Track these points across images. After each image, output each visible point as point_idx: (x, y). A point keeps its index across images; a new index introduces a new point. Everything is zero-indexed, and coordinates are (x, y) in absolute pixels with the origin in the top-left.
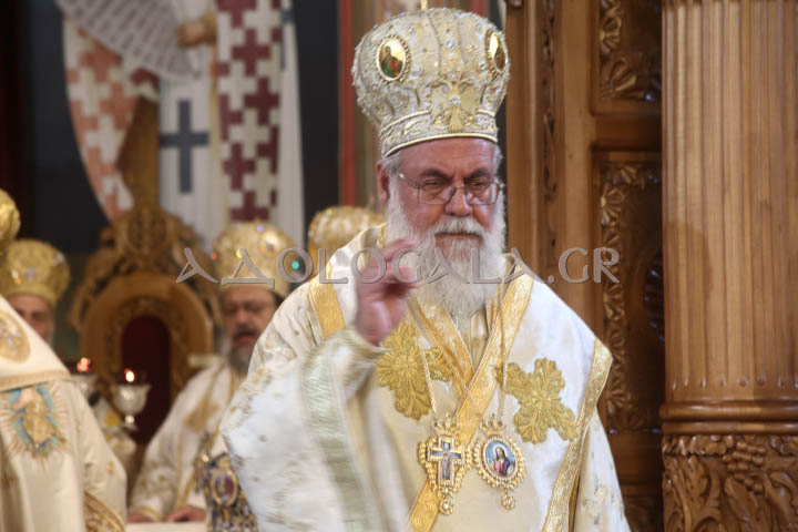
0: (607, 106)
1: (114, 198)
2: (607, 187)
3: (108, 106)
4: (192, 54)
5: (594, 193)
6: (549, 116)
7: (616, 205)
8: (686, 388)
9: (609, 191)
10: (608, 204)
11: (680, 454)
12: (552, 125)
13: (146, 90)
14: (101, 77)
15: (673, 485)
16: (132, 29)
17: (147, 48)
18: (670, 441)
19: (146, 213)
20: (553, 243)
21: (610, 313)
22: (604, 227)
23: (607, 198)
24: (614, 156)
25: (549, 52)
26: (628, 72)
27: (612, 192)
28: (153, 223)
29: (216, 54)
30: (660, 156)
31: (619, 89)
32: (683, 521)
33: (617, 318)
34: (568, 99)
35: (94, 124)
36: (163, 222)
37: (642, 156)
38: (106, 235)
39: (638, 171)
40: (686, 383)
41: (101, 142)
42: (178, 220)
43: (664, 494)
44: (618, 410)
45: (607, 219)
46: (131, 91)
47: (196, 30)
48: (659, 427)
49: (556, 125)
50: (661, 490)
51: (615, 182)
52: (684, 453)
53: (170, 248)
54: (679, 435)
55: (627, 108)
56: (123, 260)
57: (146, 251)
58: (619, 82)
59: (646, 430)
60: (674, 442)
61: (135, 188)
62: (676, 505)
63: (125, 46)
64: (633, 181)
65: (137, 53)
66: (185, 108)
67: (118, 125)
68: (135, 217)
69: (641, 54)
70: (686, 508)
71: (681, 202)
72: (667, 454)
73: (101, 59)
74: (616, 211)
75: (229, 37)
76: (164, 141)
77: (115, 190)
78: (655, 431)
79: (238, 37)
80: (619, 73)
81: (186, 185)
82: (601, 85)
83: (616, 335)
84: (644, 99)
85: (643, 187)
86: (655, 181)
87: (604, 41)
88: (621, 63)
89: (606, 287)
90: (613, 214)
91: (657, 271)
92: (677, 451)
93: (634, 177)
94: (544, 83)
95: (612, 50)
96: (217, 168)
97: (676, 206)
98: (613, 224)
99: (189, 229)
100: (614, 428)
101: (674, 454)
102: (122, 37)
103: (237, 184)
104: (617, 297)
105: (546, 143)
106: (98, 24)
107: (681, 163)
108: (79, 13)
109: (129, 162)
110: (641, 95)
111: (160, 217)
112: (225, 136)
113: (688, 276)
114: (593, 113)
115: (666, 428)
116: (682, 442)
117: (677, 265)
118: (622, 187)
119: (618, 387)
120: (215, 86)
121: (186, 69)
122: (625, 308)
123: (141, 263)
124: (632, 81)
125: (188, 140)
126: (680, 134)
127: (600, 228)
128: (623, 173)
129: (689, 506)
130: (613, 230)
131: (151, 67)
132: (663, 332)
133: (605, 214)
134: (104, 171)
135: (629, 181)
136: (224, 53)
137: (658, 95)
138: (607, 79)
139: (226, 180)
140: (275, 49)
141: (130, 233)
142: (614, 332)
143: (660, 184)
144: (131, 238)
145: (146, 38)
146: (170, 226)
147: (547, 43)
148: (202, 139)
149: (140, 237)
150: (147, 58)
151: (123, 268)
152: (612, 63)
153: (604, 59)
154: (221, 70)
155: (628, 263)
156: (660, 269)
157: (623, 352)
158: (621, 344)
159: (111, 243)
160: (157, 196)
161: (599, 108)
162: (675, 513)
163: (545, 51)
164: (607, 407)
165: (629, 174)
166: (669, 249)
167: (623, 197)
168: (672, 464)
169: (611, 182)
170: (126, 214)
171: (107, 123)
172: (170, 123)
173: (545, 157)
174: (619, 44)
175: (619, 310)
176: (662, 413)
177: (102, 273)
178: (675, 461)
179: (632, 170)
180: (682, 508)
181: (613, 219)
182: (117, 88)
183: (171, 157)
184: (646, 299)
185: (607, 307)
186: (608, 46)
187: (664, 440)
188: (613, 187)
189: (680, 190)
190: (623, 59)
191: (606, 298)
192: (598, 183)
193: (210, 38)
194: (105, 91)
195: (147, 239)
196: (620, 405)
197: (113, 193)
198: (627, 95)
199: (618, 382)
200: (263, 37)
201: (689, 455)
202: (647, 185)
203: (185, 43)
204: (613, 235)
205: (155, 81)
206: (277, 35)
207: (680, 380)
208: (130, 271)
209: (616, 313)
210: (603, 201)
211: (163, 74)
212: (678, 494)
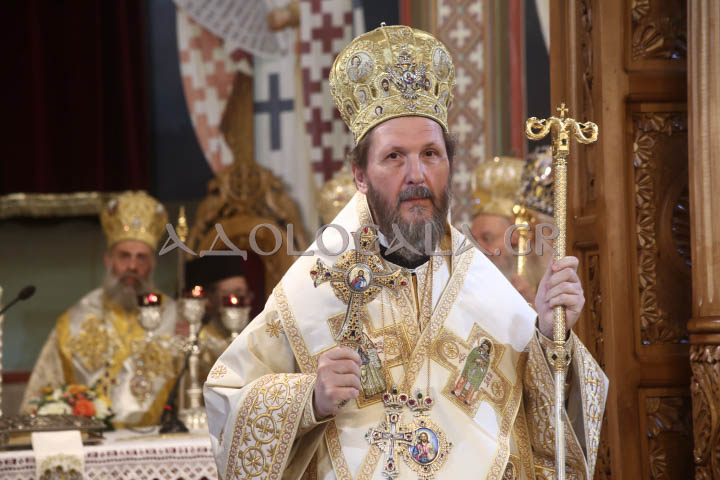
0: (638, 65)
1: (218, 155)
2: (638, 134)
3: (213, 80)
4: (280, 36)
5: (628, 139)
6: (587, 74)
7: (647, 150)
8: (711, 304)
9: (640, 138)
10: (639, 149)
11: (706, 361)
12: (590, 83)
13: (243, 66)
14: (207, 57)
15: (700, 388)
16: (232, 17)
17: (244, 32)
18: (697, 350)
19: (244, 168)
20: (592, 183)
21: (642, 242)
22: (637, 169)
23: (638, 143)
24: (644, 107)
25: (587, 20)
26: (657, 35)
27: (644, 138)
28: (250, 175)
29: (299, 34)
30: (686, 107)
31: (648, 50)
32: (710, 418)
33: (648, 246)
34: (604, 60)
35: (201, 95)
36: (258, 174)
37: (669, 107)
38: (212, 185)
39: (666, 120)
40: (711, 300)
41: (207, 110)
42: (270, 172)
43: (692, 395)
44: (651, 324)
45: (640, 161)
46: (231, 68)
47: (282, 16)
48: (687, 339)
49: (594, 82)
50: (690, 392)
51: (646, 130)
52: (710, 360)
53: (263, 195)
54: (705, 345)
55: (656, 66)
56: (226, 205)
57: (244, 197)
58: (648, 44)
59: (676, 341)
60: (701, 351)
61: (235, 147)
62: (703, 404)
63: (226, 30)
64: (661, 128)
65: (236, 36)
66: (274, 81)
67: (221, 96)
68: (235, 170)
69: (668, 19)
70: (712, 407)
71: (705, 145)
72: (694, 361)
73: (207, 41)
74: (647, 155)
75: (310, 21)
76: (258, 108)
77: (219, 148)
78: (684, 341)
79: (317, 21)
80: (648, 36)
81: (276, 144)
82: (633, 47)
83: (648, 261)
84: (670, 58)
85: (670, 134)
86: (681, 128)
87: (636, 8)
88: (650, 27)
89: (639, 220)
90: (644, 157)
91: (683, 205)
92: (703, 358)
93: (663, 125)
94: (582, 46)
95: (643, 16)
96: (301, 129)
97: (700, 153)
98: (645, 166)
99: (279, 179)
100: (647, 339)
101: (701, 361)
102: (223, 24)
103: (317, 142)
104: (648, 228)
105: (585, 98)
106: (205, 13)
107: (704, 111)
108: (190, 5)
109: (233, 125)
110: (668, 54)
111: (255, 170)
112: (307, 103)
113: (712, 208)
114: (626, 71)
115: (694, 339)
116: (708, 351)
117: (702, 199)
118: (653, 134)
119: (650, 305)
120: (299, 61)
121: (275, 49)
122: (655, 237)
123: (240, 208)
124: (660, 43)
125: (278, 106)
126: (704, 87)
127: (633, 170)
128: (653, 122)
129: (715, 405)
130: (644, 171)
131: (247, 48)
132: (689, 258)
133: (637, 157)
134: (210, 135)
135: (658, 128)
136: (306, 35)
137: (683, 55)
138: (638, 41)
139: (309, 139)
140: (348, 30)
141: (231, 183)
142: (646, 257)
143: (685, 131)
144: (232, 188)
145: (242, 25)
146: (264, 177)
147: (586, 12)
148: (289, 105)
149: (240, 186)
150: (244, 40)
151: (226, 212)
152: (643, 28)
153: (635, 24)
154: (303, 48)
155: (657, 199)
156: (686, 204)
157: (654, 275)
158: (652, 268)
159: (216, 192)
160: (253, 153)
161: (631, 67)
162: (702, 412)
163: (584, 19)
164: (641, 321)
165: (657, 122)
166: (694, 188)
167: (653, 142)
168: (699, 370)
169: (642, 129)
170: (228, 168)
171: (212, 94)
172: (262, 93)
173: (585, 110)
174: (649, 11)
175: (650, 239)
176: (690, 326)
177: (210, 216)
178: (702, 367)
179: (660, 119)
180: (709, 407)
181: (644, 161)
182: (220, 65)
183: (263, 121)
184: (674, 229)
185: (640, 237)
186: (639, 13)
187: (692, 350)
188: (644, 133)
189: (704, 134)
190: (653, 24)
191: (639, 229)
192: (632, 131)
193: (294, 22)
194: (210, 68)
195: (245, 188)
196: (652, 320)
197: (217, 151)
198: (656, 55)
199: (651, 300)
200: (338, 21)
201: (714, 362)
202: (673, 132)
203: (275, 27)
204: (644, 176)
205: (250, 59)
206: (349, 18)
207: (705, 298)
208: (232, 214)
209: (648, 242)
210: (636, 147)
211: (256, 52)
212: (705, 395)
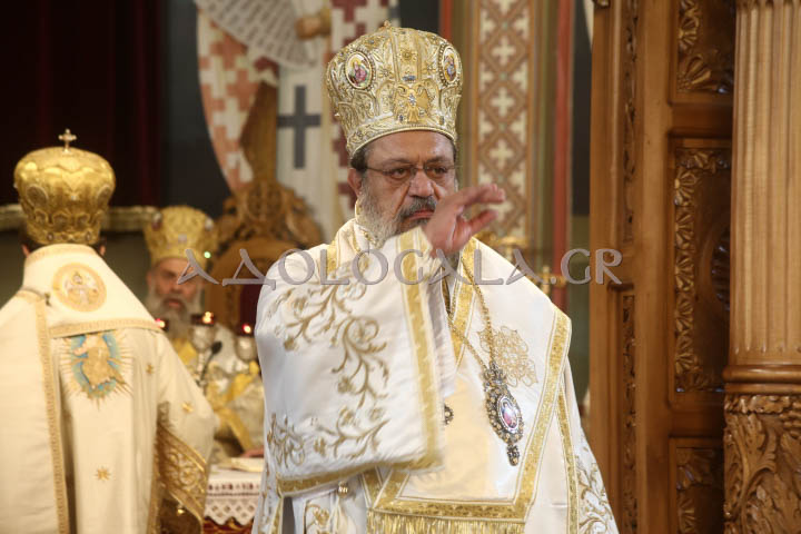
0: (683, 97)
1: (236, 171)
2: (681, 170)
3: (234, 90)
4: (309, 45)
5: (670, 175)
6: (630, 105)
7: (689, 187)
8: (748, 353)
9: (682, 174)
10: (681, 186)
11: (741, 412)
12: (632, 114)
13: (267, 76)
14: (228, 65)
15: (733, 439)
16: (257, 22)
17: (269, 40)
18: (732, 400)
19: (264, 186)
20: (631, 220)
21: (680, 284)
22: (677, 207)
23: (680, 180)
24: (688, 143)
25: (632, 48)
26: (703, 68)
27: (687, 175)
28: (270, 194)
29: (330, 45)
30: (731, 144)
31: (694, 82)
32: (742, 471)
33: (686, 289)
34: (647, 90)
35: (221, 105)
36: (279, 194)
37: (714, 143)
38: (228, 204)
39: (710, 156)
40: (748, 348)
41: (226, 122)
42: (292, 192)
43: (725, 446)
44: (685, 370)
45: (681, 199)
46: (254, 77)
47: (312, 24)
48: (722, 387)
49: (637, 114)
50: (722, 444)
51: (688, 166)
52: (744, 411)
53: (283, 218)
54: (740, 395)
55: (701, 99)
56: (243, 226)
57: (263, 218)
58: (695, 76)
59: (710, 390)
60: (736, 401)
61: (255, 163)
62: (735, 457)
63: (251, 36)
64: (705, 165)
65: (261, 43)
66: (300, 93)
67: (242, 107)
68: (254, 189)
69: (716, 51)
70: (745, 460)
71: (748, 185)
72: (729, 411)
73: (230, 48)
74: (689, 193)
75: (341, 30)
76: (282, 122)
77: (238, 164)
78: (719, 391)
79: (350, 30)
80: (695, 68)
81: (299, 161)
82: (678, 78)
83: (686, 304)
84: (717, 92)
85: (714, 171)
86: (725, 166)
87: (683, 37)
88: (697, 59)
89: (678, 260)
90: (686, 195)
91: (724, 247)
92: (738, 408)
93: (706, 162)
94: (626, 75)
95: (689, 47)
96: (328, 147)
97: (744, 190)
98: (686, 204)
99: (302, 200)
100: (681, 387)
101: (736, 411)
102: (247, 30)
103: (344, 162)
104: (687, 269)
105: (627, 130)
106: (228, 17)
107: (749, 149)
108: (212, 8)
109: (254, 139)
110: (714, 88)
111: (276, 189)
113: (753, 252)
114: (670, 103)
115: (729, 388)
116: (743, 401)
117: (743, 242)
118: (695, 171)
119: (686, 350)
121: (302, 58)
122: (693, 280)
123: (258, 230)
124: (707, 75)
125: (303, 121)
126: (750, 125)
127: (673, 207)
128: (696, 158)
129: (748, 458)
130: (685, 209)
131: (273, 56)
132: (728, 303)
133: (678, 195)
134: (228, 148)
135: (701, 165)
136: (337, 45)
137: (730, 89)
138: (684, 73)
139: (335, 158)
141: (250, 202)
142: (684, 301)
143: (729, 169)
144: (250, 206)
145: (268, 31)
146: (285, 197)
147: (630, 40)
148: (315, 121)
149: (258, 206)
150: (270, 48)
151: (243, 234)
152: (689, 59)
153: (682, 55)
155: (698, 239)
156: (727, 246)
157: (691, 320)
158: (689, 312)
159: (233, 211)
160: (274, 171)
161: (675, 100)
162: (735, 464)
163: (628, 46)
164: (675, 367)
165: (701, 158)
166: (736, 229)
167: (695, 180)
168: (733, 421)
169: (685, 165)
170: (247, 186)
171: (232, 104)
172: (287, 106)
173: (626, 142)
174: (696, 41)
175: (689, 281)
176: (726, 375)
177: (225, 237)
178: (736, 417)
179: (704, 156)
180: (741, 460)
181: (685, 199)
182: (242, 74)
183: (287, 136)
184: (714, 272)
185: (678, 279)
186: (685, 43)
187: (726, 399)
188: (686, 170)
189: (748, 174)
190: (699, 56)
191: (677, 271)
192: (673, 167)
193: (325, 31)
194: (231, 77)
195: (264, 208)
196: (687, 366)
197: (236, 166)
198: (701, 88)
199: (686, 346)
201: (749, 413)
202: (717, 170)
203: (303, 35)
204: (685, 214)
205: (275, 68)
207: (742, 345)
208: (249, 236)
209: (686, 284)
210: (677, 183)
211: (282, 61)
212: (738, 449)
